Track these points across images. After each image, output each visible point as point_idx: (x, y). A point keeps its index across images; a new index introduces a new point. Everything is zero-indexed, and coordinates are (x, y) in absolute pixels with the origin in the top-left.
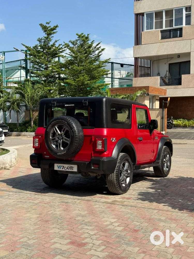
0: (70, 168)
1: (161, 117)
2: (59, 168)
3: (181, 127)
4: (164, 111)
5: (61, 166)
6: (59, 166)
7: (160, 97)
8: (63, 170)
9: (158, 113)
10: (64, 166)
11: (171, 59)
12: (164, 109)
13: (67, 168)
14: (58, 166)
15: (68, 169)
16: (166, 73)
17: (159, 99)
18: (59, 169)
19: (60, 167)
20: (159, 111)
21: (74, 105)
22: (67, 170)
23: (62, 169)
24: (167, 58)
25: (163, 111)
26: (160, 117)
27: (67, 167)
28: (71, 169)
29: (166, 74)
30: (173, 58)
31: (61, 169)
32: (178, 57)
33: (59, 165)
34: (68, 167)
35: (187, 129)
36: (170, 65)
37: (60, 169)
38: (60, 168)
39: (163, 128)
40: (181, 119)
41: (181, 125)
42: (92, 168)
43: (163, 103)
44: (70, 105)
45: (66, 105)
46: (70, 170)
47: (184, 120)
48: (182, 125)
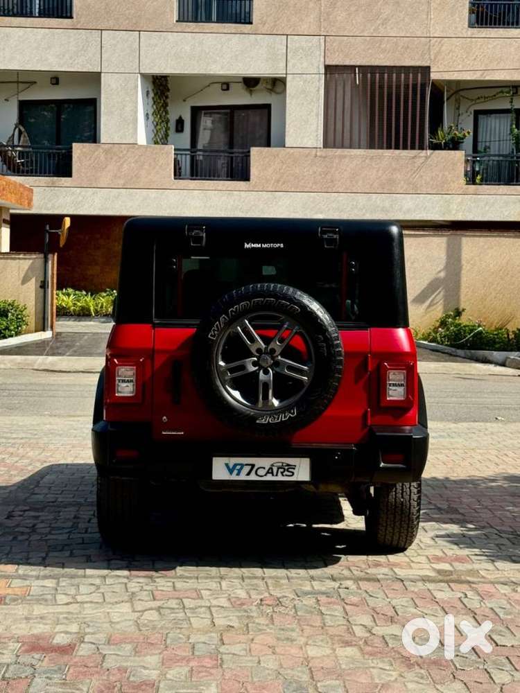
0: (282, 470)
1: (39, 284)
2: (231, 471)
3: (72, 315)
4: (50, 262)
5: (242, 466)
6: (231, 467)
7: (12, 211)
8: (253, 477)
9: (29, 268)
10: (253, 466)
11: (27, 85)
12: (50, 256)
13: (270, 471)
14: (227, 465)
15: (272, 473)
16: (12, 132)
17: (8, 218)
18: (234, 477)
19: (238, 467)
20: (31, 261)
21: (282, 246)
22: (269, 478)
23: (248, 474)
24: (18, 82)
25: (46, 261)
26: (34, 280)
27: (267, 469)
28: (286, 473)
29: (13, 135)
30: (35, 82)
31: (243, 477)
32: (54, 81)
33: (233, 461)
34: (272, 465)
35: (92, 323)
36: (24, 106)
37: (238, 474)
38: (236, 472)
39: (44, 318)
40: (70, 290)
41: (69, 308)
42: (381, 466)
43: (47, 236)
44: (265, 246)
45: (247, 246)
46: (280, 478)
47: (77, 292)
48: (74, 310)
